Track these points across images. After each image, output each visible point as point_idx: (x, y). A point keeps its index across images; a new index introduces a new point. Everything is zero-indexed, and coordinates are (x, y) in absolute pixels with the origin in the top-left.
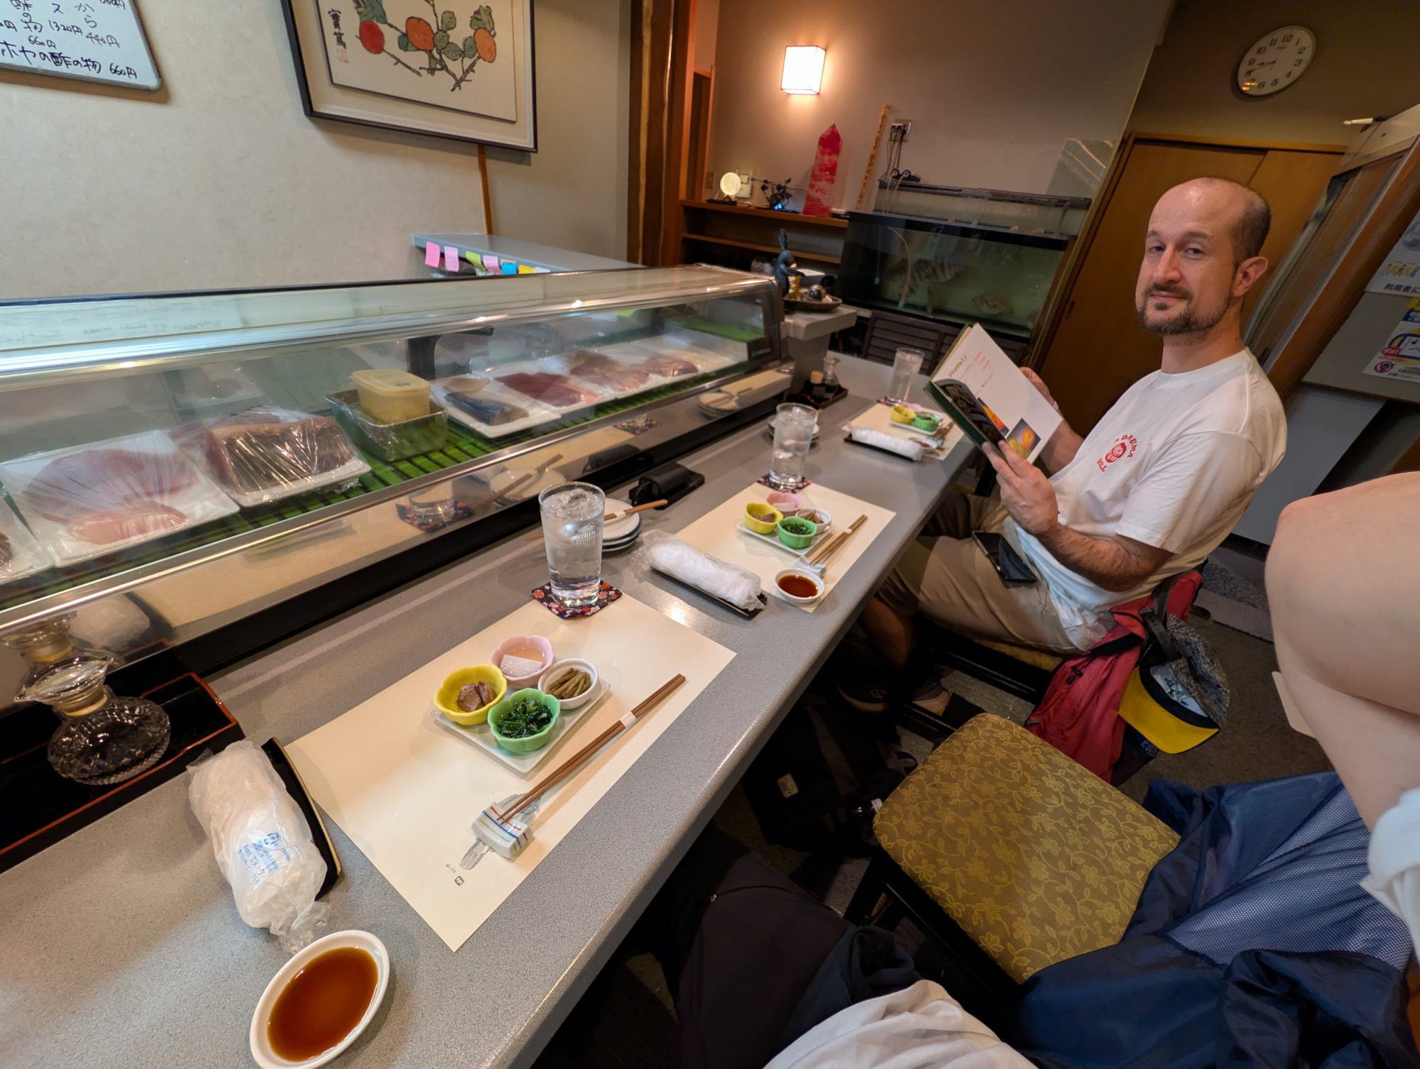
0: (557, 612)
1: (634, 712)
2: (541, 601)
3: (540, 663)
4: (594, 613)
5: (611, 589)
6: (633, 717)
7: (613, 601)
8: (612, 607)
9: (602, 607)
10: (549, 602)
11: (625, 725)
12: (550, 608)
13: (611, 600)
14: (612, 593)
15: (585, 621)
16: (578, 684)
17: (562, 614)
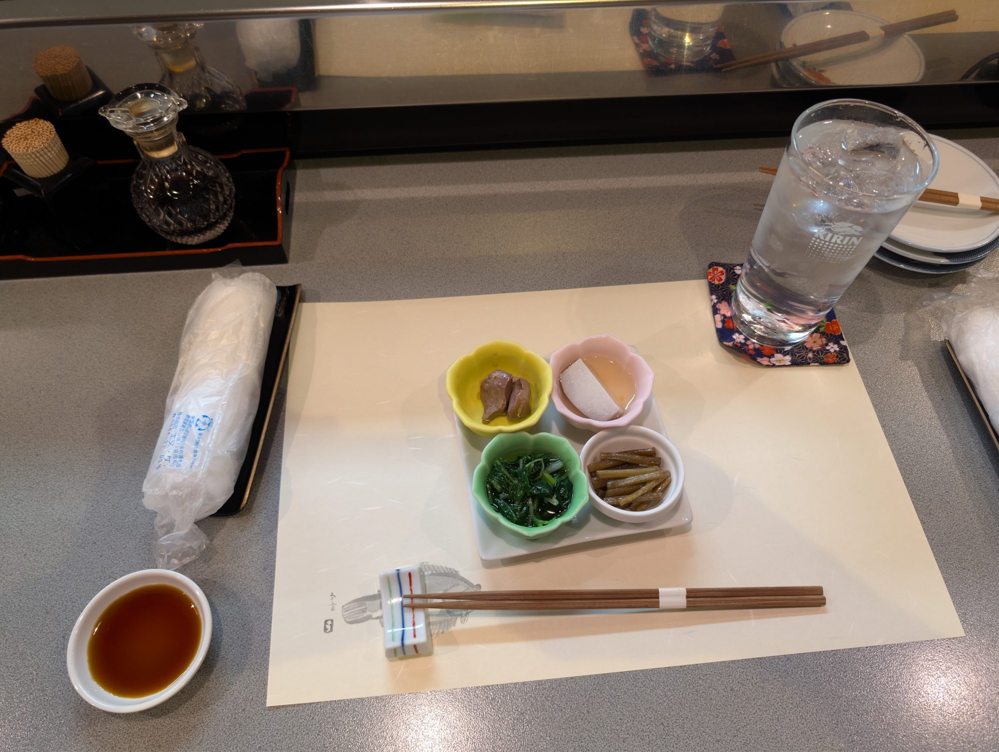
0: (720, 326)
1: (692, 594)
2: (713, 289)
3: (615, 408)
4: (774, 366)
5: (837, 339)
6: (682, 602)
7: (823, 363)
8: (814, 375)
9: (794, 364)
10: (721, 299)
11: (661, 605)
12: (715, 311)
13: (822, 359)
14: (833, 348)
15: (749, 370)
16: (644, 483)
17: (724, 334)
